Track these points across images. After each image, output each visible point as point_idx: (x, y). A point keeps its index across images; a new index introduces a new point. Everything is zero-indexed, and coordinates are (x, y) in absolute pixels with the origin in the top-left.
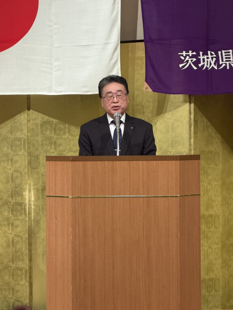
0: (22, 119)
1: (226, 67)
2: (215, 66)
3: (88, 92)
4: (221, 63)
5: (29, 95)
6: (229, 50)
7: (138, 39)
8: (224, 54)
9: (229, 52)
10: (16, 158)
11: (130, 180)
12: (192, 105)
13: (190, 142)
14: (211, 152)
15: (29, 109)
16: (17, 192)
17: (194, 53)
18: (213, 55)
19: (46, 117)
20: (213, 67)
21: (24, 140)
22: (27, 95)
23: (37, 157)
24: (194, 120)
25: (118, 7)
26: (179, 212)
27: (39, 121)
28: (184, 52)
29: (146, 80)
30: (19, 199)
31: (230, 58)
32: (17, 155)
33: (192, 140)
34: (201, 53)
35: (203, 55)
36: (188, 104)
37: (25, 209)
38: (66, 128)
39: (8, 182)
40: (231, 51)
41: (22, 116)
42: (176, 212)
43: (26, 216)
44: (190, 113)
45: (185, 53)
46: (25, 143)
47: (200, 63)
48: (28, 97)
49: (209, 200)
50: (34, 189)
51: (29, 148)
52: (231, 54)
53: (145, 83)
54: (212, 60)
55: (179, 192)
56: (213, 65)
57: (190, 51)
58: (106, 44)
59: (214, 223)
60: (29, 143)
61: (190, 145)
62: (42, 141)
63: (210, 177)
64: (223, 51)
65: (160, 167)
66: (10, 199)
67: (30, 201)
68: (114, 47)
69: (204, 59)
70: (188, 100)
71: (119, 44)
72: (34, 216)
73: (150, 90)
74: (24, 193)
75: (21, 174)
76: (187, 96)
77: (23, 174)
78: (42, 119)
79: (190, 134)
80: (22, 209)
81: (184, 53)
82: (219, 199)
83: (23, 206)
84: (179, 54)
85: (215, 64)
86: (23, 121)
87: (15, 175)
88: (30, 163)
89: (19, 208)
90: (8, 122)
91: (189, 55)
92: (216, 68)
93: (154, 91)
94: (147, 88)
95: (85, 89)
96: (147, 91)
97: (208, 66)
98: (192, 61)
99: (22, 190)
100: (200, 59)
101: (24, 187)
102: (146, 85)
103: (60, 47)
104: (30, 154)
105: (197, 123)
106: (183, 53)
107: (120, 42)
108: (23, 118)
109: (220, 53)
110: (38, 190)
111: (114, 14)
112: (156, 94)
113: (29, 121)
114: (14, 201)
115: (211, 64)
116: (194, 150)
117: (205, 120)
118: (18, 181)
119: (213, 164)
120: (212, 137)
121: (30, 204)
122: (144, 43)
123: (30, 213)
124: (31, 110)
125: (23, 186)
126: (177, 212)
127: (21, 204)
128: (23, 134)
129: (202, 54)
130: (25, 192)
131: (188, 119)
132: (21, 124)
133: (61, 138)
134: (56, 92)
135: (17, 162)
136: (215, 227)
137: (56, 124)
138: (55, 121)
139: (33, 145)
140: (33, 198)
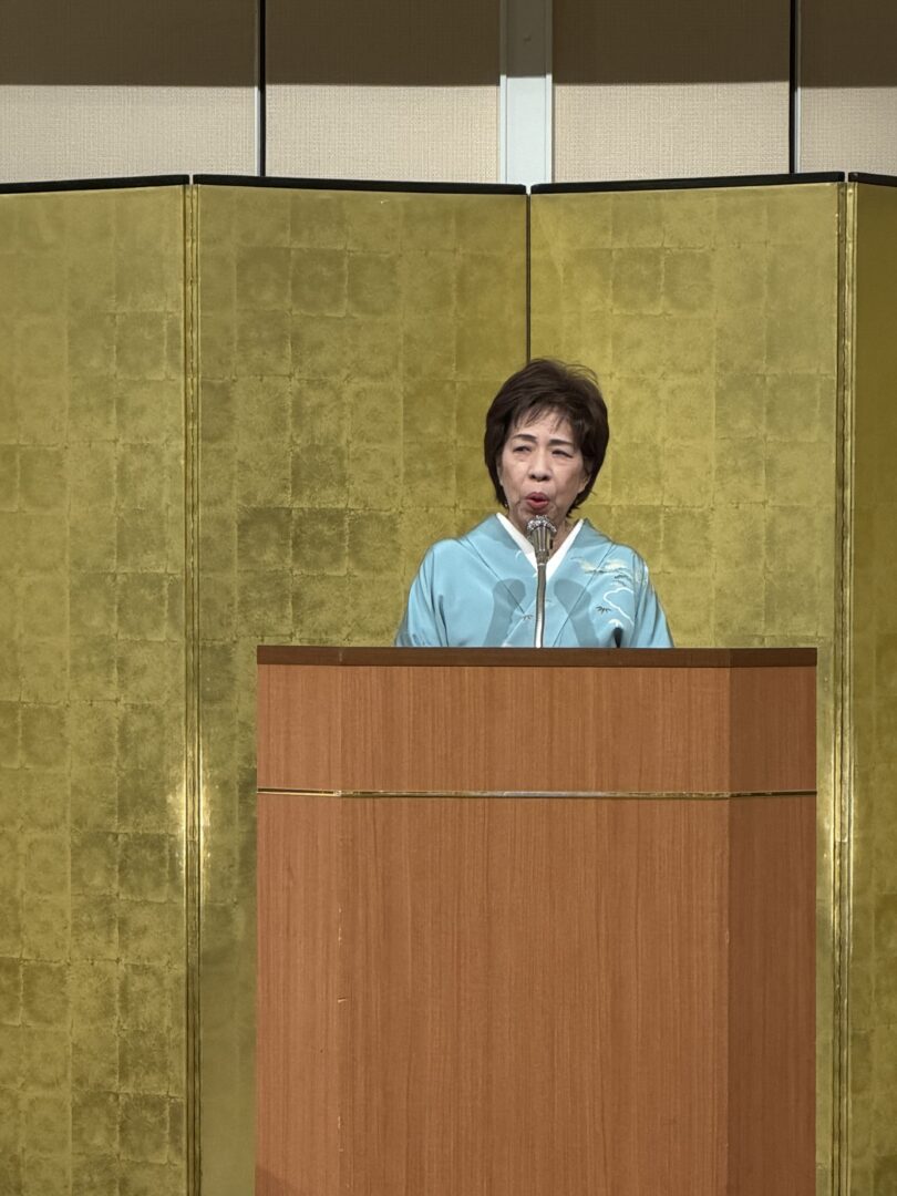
0: (166, 500)
10: (140, 656)
13: (839, 599)
16: (143, 794)
21: (174, 584)
23: (225, 655)
24: (858, 511)
26: (727, 854)
27: (232, 509)
30: (149, 824)
32: (145, 643)
33: (849, 592)
37: (174, 860)
39: (106, 752)
41: (167, 489)
42: (718, 854)
43: (178, 889)
44: (841, 483)
46: (174, 595)
50: (211, 782)
51: (190, 616)
55: (726, 782)
60: (191, 597)
61: (840, 610)
62: (243, 590)
65: (660, 690)
66: (114, 823)
67: (193, 829)
72: (211, 891)
74: (170, 798)
75: (159, 719)
77: (166, 720)
78: (246, 499)
79: (840, 568)
80: (162, 861)
83: (166, 852)
86: (168, 506)
87: (136, 724)
88: (194, 677)
89: (150, 858)
99: (163, 784)
101: (172, 773)
104: (195, 642)
105: (870, 524)
108: (168, 495)
110: (225, 786)
113: (191, 509)
114: (130, 830)
116: (856, 630)
118: (148, 749)
121: (194, 844)
123: (193, 880)
125: (169, 768)
127: (159, 844)
128: (168, 561)
130: (174, 795)
131: (831, 507)
132: (160, 519)
133: (324, 577)
135: (141, 672)
139: (209, 605)
140: (204, 820)
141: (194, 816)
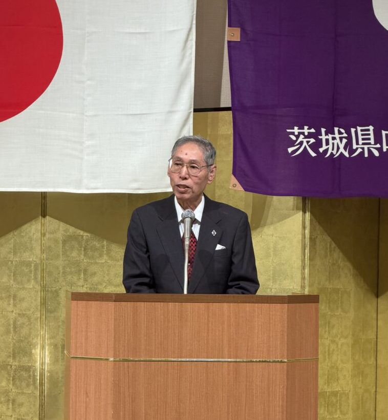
0: (33, 231)
1: (362, 153)
2: (346, 151)
3: (139, 189)
4: (355, 146)
5: (45, 193)
6: (368, 126)
7: (222, 105)
8: (360, 133)
9: (368, 130)
10: (22, 294)
11: (208, 333)
12: (308, 215)
13: (303, 274)
14: (337, 291)
15: (44, 216)
16: (22, 349)
17: (313, 130)
18: (342, 134)
19: (72, 230)
20: (341, 153)
21: (36, 265)
22: (42, 192)
23: (56, 294)
24: (311, 238)
25: (191, 54)
26: (286, 387)
27: (59, 235)
28: (296, 128)
29: (234, 173)
30: (25, 361)
31: (369, 139)
32: (24, 288)
33: (307, 271)
34: (323, 130)
35: (326, 134)
36: (301, 213)
37: (34, 376)
38: (103, 247)
39: (8, 332)
40: (371, 128)
41: (34, 227)
42: (281, 387)
43: (36, 388)
44: (304, 227)
45: (298, 129)
46: (36, 269)
47: (322, 147)
48: (44, 195)
49: (332, 367)
50: (50, 345)
51: (42, 277)
52: (371, 132)
53: (233, 177)
54: (341, 141)
55: (286, 354)
56: (342, 150)
57: (306, 127)
58: (171, 112)
59: (340, 405)
60: (43, 270)
61: (303, 278)
62: (64, 268)
63: (334, 331)
64: (359, 128)
65: (257, 314)
66: (11, 361)
67: (42, 364)
68: (184, 118)
69: (327, 141)
70: (301, 205)
71: (192, 113)
72: (49, 389)
73: (240, 188)
74: (33, 351)
75: (29, 319)
76: (300, 199)
77: (32, 320)
78: (66, 231)
79: (303, 261)
80: (30, 376)
81: (296, 130)
82: (349, 366)
83: (31, 373)
84: (288, 131)
85: (345, 148)
86: (34, 234)
87: (20, 321)
88: (44, 303)
89: (25, 374)
90: (10, 235)
91: (303, 133)
92: (346, 154)
93: (246, 190)
94: (234, 186)
95: (135, 185)
96: (235, 191)
97: (334, 152)
98: (308, 142)
99: (30, 345)
100: (322, 139)
101: (34, 341)
102: (234, 180)
103: (95, 116)
104: (44, 288)
105: (315, 244)
106: (294, 129)
107: (192, 110)
108: (34, 229)
109: (353, 130)
110: (56, 346)
111: (184, 65)
112: (251, 194)
113: (44, 235)
114: (17, 364)
115: (338, 148)
116: (310, 286)
117: (329, 239)
118: (24, 331)
119: (340, 310)
120: (339, 266)
121: (43, 370)
122: (231, 112)
123: (41, 384)
124: (47, 217)
125: (33, 339)
126: (283, 387)
127: (28, 369)
128: (33, 256)
129: (325, 131)
130: (35, 350)
131: (300, 236)
132: (31, 239)
133: (96, 263)
134: (88, 189)
135: (22, 300)
136: (341, 411)
137: (87, 241)
138: (86, 235)
139: (50, 274)
140: (47, 360)
141: (42, 359)
